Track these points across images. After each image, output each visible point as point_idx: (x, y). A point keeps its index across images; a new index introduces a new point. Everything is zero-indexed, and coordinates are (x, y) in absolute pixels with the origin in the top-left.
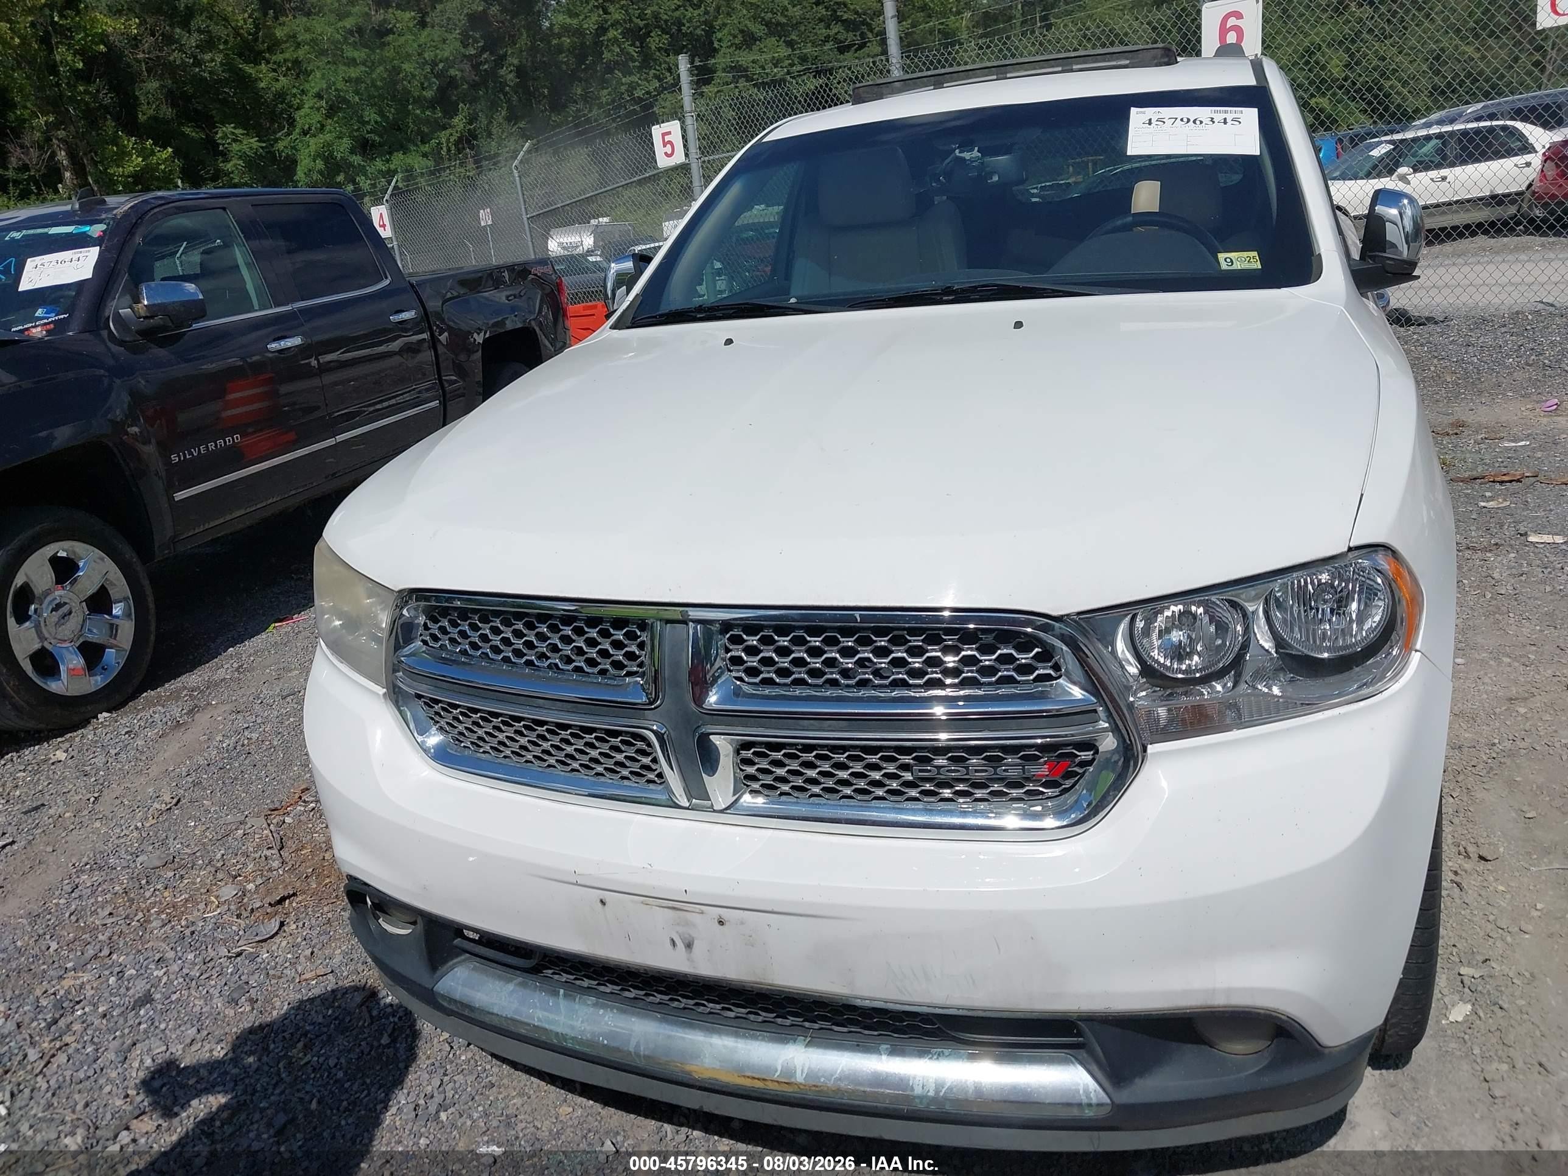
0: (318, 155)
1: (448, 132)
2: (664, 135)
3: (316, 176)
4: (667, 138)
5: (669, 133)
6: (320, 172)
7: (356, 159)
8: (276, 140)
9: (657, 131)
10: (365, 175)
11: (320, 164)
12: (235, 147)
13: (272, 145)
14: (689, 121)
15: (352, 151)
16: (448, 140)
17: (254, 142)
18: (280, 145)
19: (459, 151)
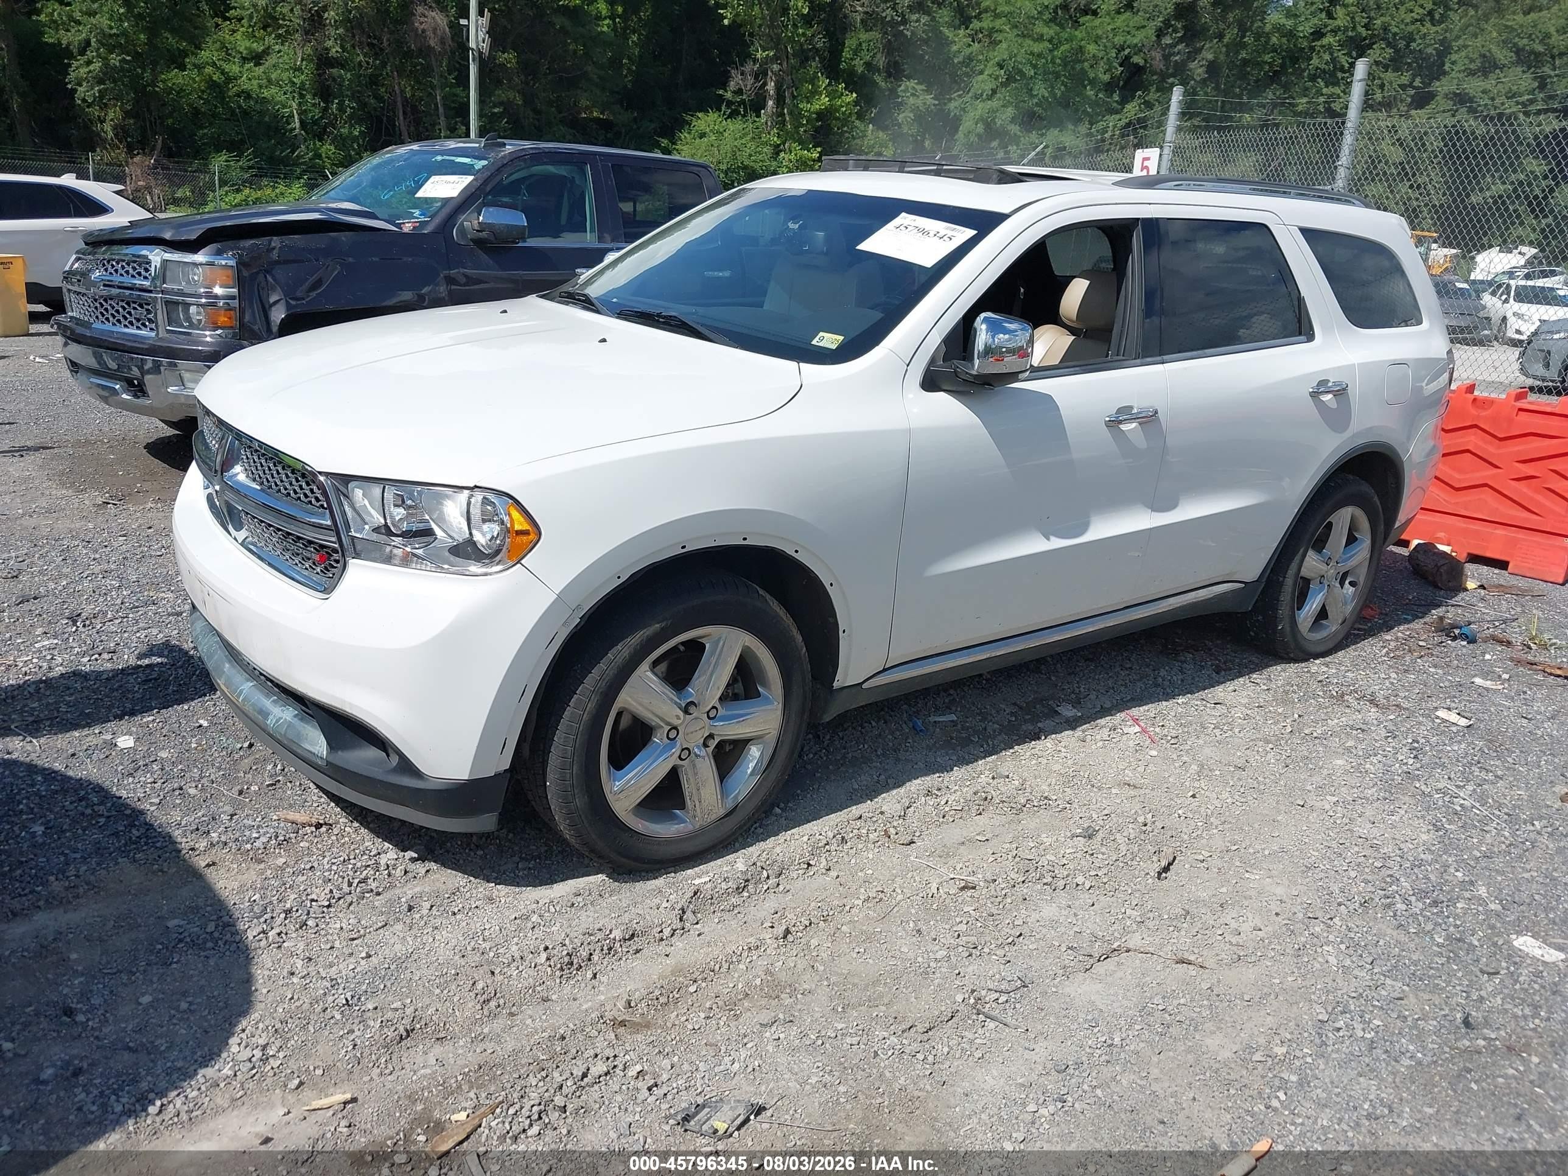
0: (982, 119)
1: (1118, 117)
2: (1145, 159)
3: (973, 138)
4: (1146, 163)
5: (1148, 159)
6: (979, 136)
7: (1014, 129)
8: (950, 100)
9: (1140, 154)
10: (1018, 145)
11: (980, 128)
12: (912, 100)
13: (945, 104)
14: (1166, 151)
15: (1013, 120)
16: (1115, 126)
17: (929, 99)
18: (952, 105)
19: (1123, 136)
